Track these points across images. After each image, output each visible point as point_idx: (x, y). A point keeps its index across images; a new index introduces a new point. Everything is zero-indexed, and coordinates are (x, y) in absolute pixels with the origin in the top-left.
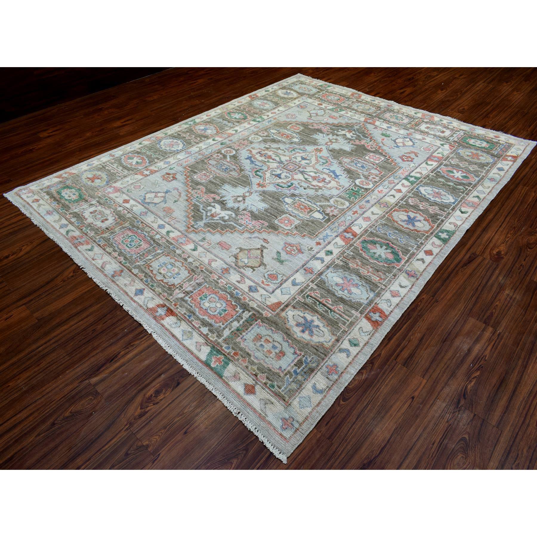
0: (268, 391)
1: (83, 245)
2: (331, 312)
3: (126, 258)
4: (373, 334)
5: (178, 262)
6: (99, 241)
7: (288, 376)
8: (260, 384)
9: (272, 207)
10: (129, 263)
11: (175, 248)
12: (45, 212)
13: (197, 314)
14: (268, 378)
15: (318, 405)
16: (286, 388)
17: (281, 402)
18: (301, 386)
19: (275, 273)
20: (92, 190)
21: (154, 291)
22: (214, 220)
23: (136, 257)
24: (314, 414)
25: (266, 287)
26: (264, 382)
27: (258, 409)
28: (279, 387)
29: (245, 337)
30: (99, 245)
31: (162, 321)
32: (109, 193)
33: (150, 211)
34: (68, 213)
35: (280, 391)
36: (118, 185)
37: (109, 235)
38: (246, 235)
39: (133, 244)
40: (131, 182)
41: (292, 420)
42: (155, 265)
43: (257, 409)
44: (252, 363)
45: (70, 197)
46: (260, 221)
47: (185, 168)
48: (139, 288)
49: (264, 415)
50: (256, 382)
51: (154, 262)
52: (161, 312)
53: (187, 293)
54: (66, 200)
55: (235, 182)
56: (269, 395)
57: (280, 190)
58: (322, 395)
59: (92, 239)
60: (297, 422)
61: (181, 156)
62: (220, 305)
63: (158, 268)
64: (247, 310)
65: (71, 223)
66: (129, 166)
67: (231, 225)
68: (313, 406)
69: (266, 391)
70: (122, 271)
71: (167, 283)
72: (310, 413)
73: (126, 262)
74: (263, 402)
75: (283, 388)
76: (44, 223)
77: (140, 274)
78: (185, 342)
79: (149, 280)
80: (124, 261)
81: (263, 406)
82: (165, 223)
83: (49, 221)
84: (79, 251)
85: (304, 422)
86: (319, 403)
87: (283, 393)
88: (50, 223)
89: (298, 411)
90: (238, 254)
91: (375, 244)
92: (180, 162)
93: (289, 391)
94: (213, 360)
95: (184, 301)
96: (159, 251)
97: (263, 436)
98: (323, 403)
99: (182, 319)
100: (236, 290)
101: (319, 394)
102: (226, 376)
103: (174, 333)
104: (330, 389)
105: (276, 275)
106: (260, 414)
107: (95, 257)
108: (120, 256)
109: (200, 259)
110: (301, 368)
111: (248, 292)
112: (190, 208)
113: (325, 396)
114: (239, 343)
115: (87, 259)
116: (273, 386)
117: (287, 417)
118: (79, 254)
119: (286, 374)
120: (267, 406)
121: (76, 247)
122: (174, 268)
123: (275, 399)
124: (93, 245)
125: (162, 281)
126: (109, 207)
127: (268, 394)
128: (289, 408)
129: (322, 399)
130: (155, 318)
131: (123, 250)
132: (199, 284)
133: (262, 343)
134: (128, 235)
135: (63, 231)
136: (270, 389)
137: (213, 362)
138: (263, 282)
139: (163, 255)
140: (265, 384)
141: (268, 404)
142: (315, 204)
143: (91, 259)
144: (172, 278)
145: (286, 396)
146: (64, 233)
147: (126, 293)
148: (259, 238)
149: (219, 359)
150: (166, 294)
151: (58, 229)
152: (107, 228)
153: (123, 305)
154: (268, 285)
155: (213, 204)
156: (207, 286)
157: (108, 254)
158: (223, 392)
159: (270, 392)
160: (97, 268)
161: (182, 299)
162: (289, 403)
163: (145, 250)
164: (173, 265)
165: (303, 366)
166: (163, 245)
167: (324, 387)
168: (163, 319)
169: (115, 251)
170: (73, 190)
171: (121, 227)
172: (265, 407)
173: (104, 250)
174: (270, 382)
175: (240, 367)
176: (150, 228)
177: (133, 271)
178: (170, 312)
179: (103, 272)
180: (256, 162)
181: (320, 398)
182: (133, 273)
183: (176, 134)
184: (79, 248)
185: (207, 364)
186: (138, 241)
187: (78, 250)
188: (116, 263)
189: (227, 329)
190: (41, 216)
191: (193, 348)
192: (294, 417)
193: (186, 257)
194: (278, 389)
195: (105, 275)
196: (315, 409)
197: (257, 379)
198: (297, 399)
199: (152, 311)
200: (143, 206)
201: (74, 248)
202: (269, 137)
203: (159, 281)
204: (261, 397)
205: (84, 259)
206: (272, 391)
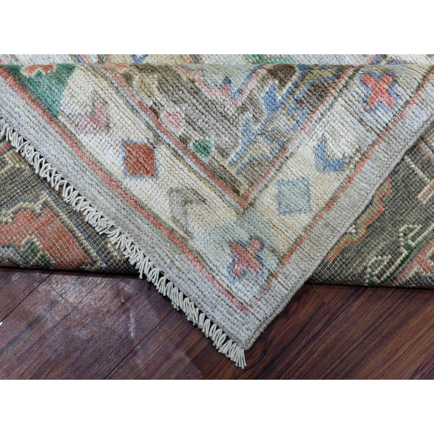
0: (191, 163)
7: (249, 115)
8: (168, 141)
14: (190, 122)
15: (329, 206)
16: (240, 156)
17: (227, 197)
18: (283, 148)
24: (316, 230)
26: (180, 132)
27: (166, 217)
28: (224, 153)
35: (226, 163)
41: (258, 246)
43: (164, 218)
49: (182, 233)
50: (156, 136)
56: (194, 176)
58: (342, 177)
60: (273, 251)
68: (315, 209)
69: (186, 164)
72: (308, 228)
74: (178, 198)
75: (232, 156)
81: (178, 210)
85: (291, 251)
86: (333, 199)
87: (233, 172)
89: (275, 221)
93: (250, 163)
97: (181, 294)
98: (343, 200)
101: (333, 174)
102: (66, 111)
104: (364, 156)
106: (172, 231)
110: (290, 84)
113: (350, 179)
116: (205, 149)
117: (245, 237)
119: (243, 109)
120: (188, 207)
123: (212, 187)
127: (192, 174)
128: (250, 214)
129: (342, 188)
136: (195, 157)
140: (184, 140)
141: (191, 202)
145: (241, 179)
158: (65, 169)
159: (196, 168)
162: (250, 200)
165: (294, 78)
167: (349, 152)
172: (186, 213)
174: (196, 136)
175: (106, 79)
181: (337, 184)
192: (263, 237)
194: (219, 158)
196: (321, 217)
197: (159, 125)
198: (273, 189)
204: (172, 185)
206: (203, 164)
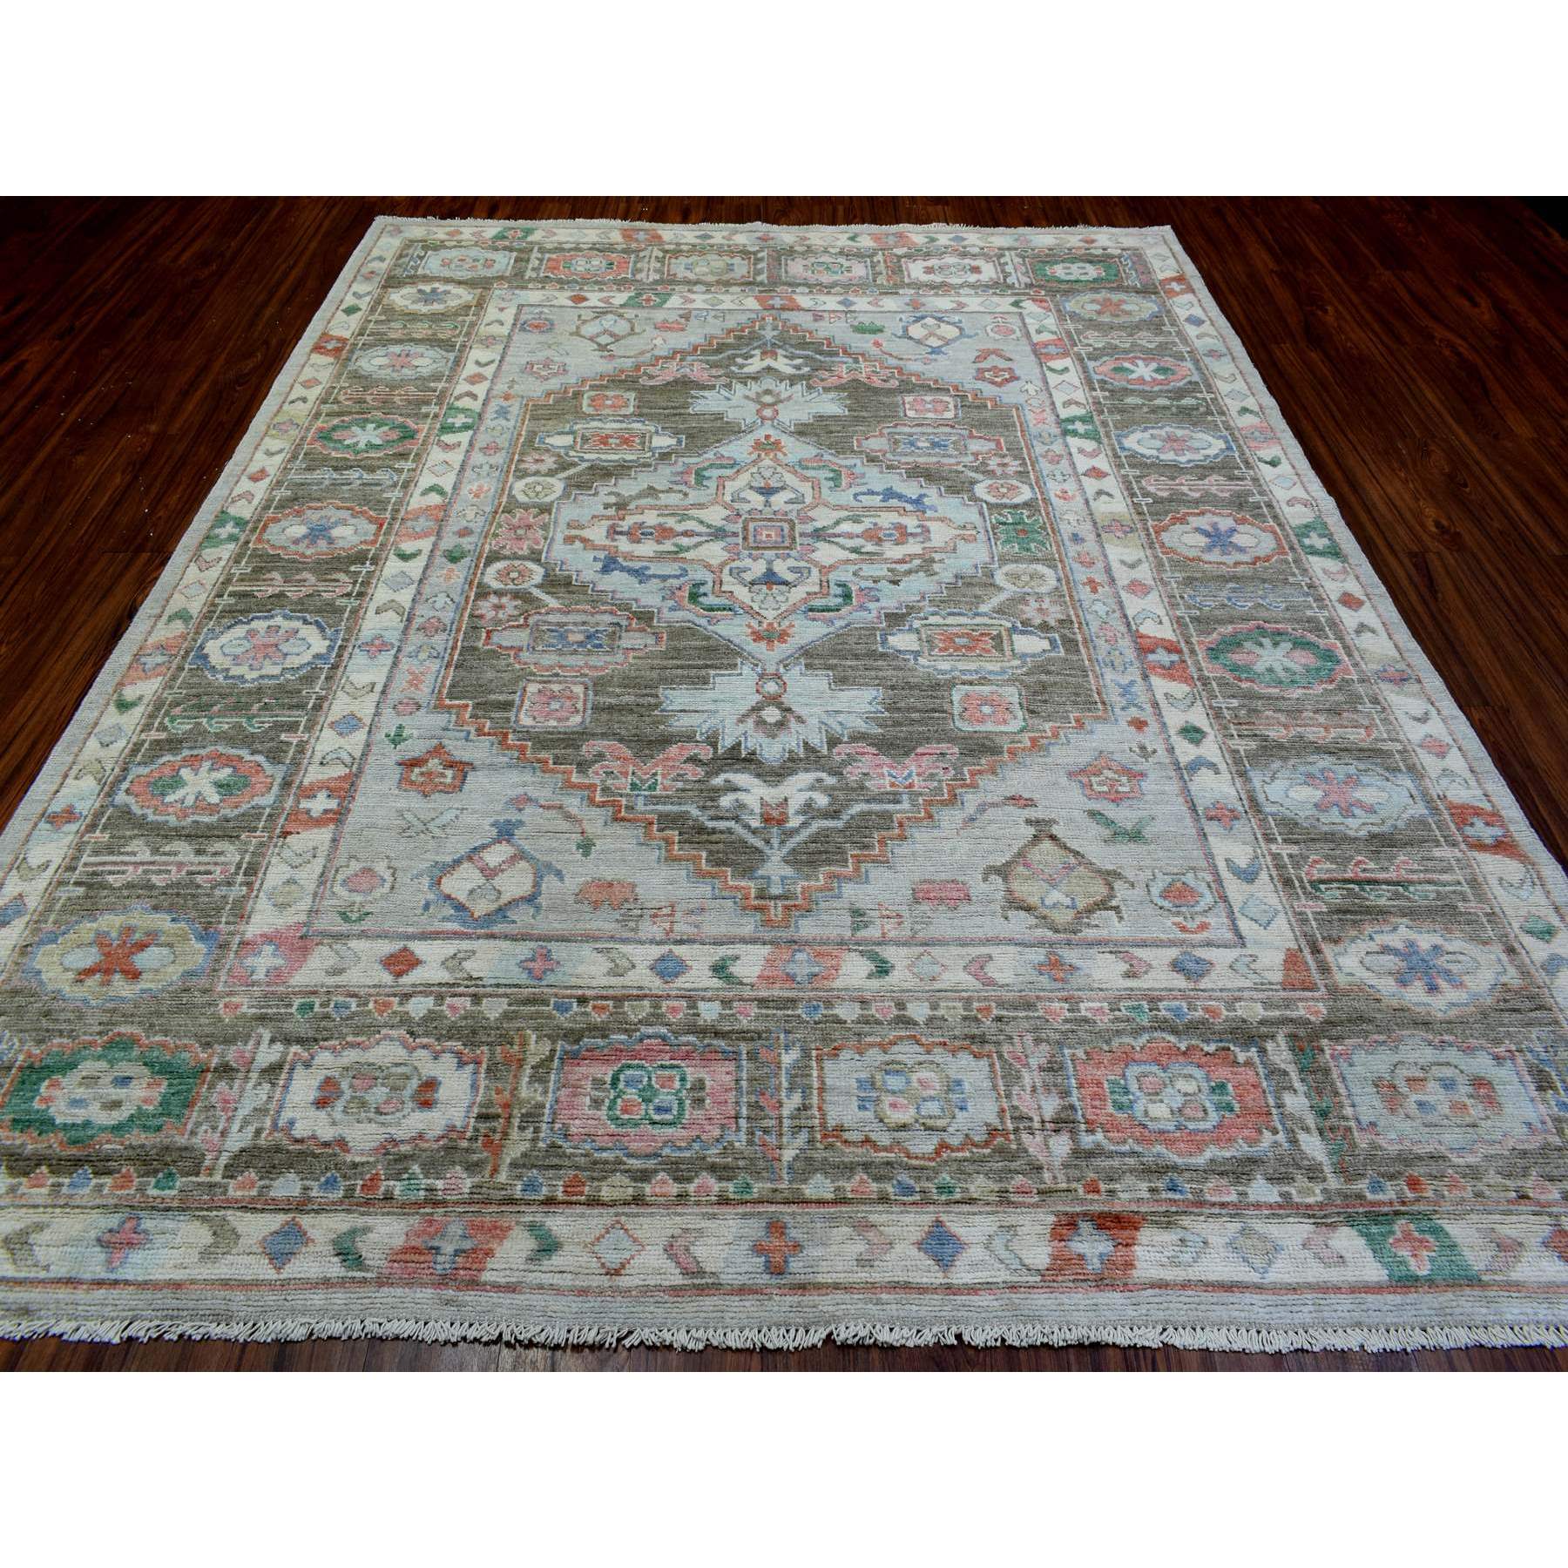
1: (489, 1253)
2: (1406, 889)
3: (722, 1172)
4: (1540, 878)
5: (895, 1049)
6: (531, 1186)
9: (893, 688)
10: (757, 1174)
11: (816, 1008)
12: (99, 1255)
13: (1179, 1161)
14: (1550, 1179)
19: (1168, 879)
20: (183, 1009)
21: (971, 1201)
22: (795, 831)
23: (743, 1137)
25: (1204, 935)
26: (1558, 1196)
29: (1365, 1120)
30: (550, 1201)
31: (1135, 1273)
32: (276, 974)
33: (549, 939)
34: (217, 1178)
36: (264, 919)
37: (529, 1133)
38: (950, 818)
39: (665, 1097)
40: (309, 876)
42: (844, 1111)
44: (1474, 1173)
45: (116, 1105)
46: (919, 750)
47: (439, 707)
48: (917, 1234)
50: (1550, 1215)
51: (827, 1107)
52: (1092, 1246)
53: (1063, 1122)
54: (118, 1128)
55: (682, 667)
57: (839, 623)
59: (487, 1202)
61: (364, 671)
62: (1189, 1082)
63: (869, 1115)
64: (1265, 1037)
65: (301, 1205)
66: (206, 819)
67: (863, 814)
70: (776, 1227)
71: (968, 1141)
73: (740, 1180)
76: (167, 1299)
77: (848, 1186)
78: (1272, 1276)
79: (904, 1177)
80: (730, 1187)
82: (667, 948)
83: (178, 1275)
84: (511, 1288)
88: (193, 1282)
90: (1009, 891)
91: (1239, 645)
92: (394, 695)
94: (1404, 1253)
95: (1090, 1154)
96: (788, 1058)
99: (1166, 1213)
100: (1161, 1005)
102: (1482, 1266)
103: (1212, 1277)
105: (1179, 885)
107: (613, 1259)
108: (689, 1180)
109: (937, 986)
110: (1559, 1085)
111: (1192, 985)
112: (668, 841)
114: (1375, 1146)
115: (583, 1292)
118: (519, 1299)
121: (474, 1284)
122: (914, 1077)
124: (528, 1218)
125: (943, 1146)
126: (371, 1029)
130: (1101, 1282)
131: (666, 1151)
132: (1053, 1067)
133: (1414, 1097)
134: (598, 1083)
135: (314, 1263)
137: (1412, 1262)
138: (1183, 929)
139: (819, 1059)
142: (977, 614)
143: (605, 1281)
144: (960, 1115)
146: (335, 1269)
147: (907, 1287)
148: (994, 805)
149: (1407, 1236)
150: (1019, 1180)
151: (270, 1274)
152: (482, 1117)
153: (959, 1337)
154: (1203, 927)
155: (718, 781)
156: (1080, 1053)
157: (634, 1209)
160: (676, 1290)
161: (1081, 1155)
163: (739, 1089)
164: (892, 1068)
165: (1555, 1077)
166: (772, 1025)
168: (1129, 1265)
169: (644, 1176)
170: (88, 1067)
171: (528, 1071)
173: (594, 1202)
175: (1471, 1212)
176: (639, 998)
177: (809, 1191)
178: (1118, 1224)
179: (715, 1288)
180: (647, 568)
182: (820, 1202)
183: (227, 600)
184: (486, 1276)
185: (1405, 1283)
186: (671, 1079)
187: (497, 1287)
188: (714, 1216)
189: (1302, 1137)
190: (99, 1283)
191: (1316, 1273)
193: (895, 1012)
195: (742, 1290)
197: (1540, 1204)
199: (1063, 1270)
200: (493, 936)
201: (469, 1297)
202: (574, 465)
203: (937, 1152)
205: (575, 1304)
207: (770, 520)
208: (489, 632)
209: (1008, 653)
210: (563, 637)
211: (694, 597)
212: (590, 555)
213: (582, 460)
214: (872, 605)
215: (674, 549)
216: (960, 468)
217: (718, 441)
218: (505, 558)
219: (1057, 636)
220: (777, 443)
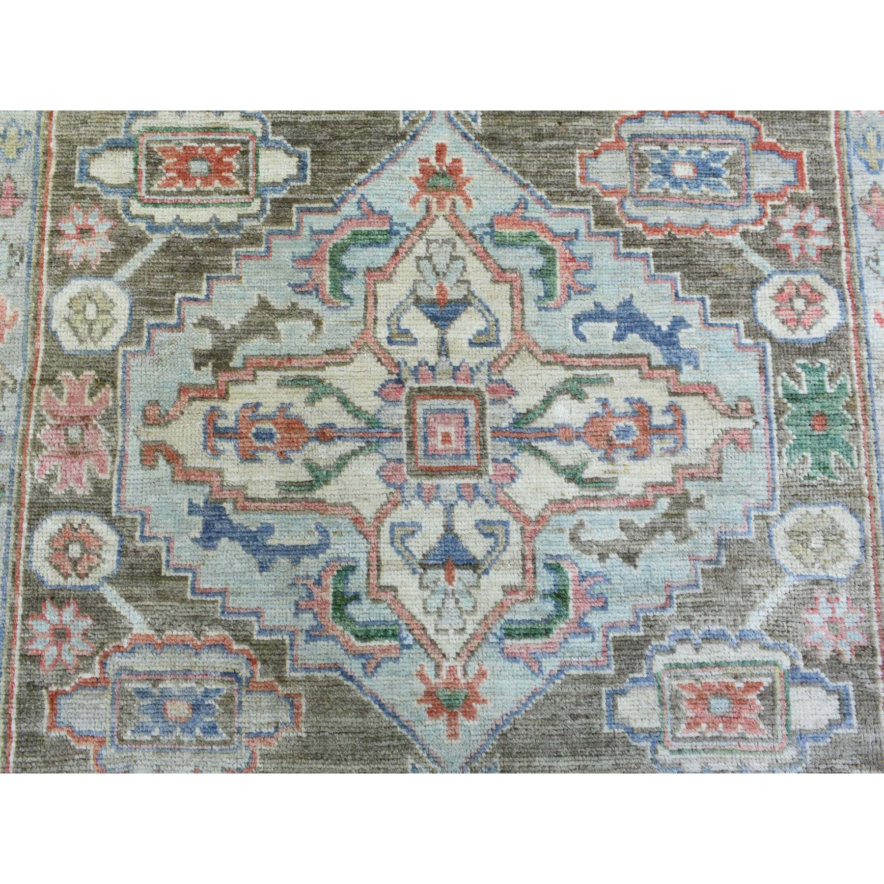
207: (447, 393)
208: (53, 697)
209: (781, 730)
210: (159, 710)
211: (342, 601)
212: (182, 496)
213: (154, 228)
214: (595, 620)
215: (304, 476)
216: (737, 241)
217: (363, 166)
218: (59, 506)
219: (850, 685)
220: (454, 170)
